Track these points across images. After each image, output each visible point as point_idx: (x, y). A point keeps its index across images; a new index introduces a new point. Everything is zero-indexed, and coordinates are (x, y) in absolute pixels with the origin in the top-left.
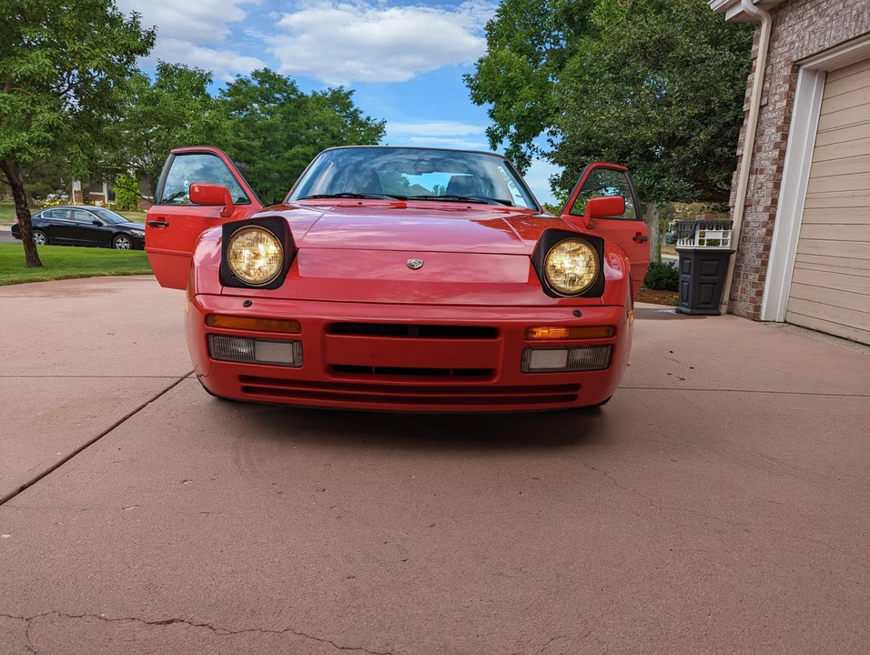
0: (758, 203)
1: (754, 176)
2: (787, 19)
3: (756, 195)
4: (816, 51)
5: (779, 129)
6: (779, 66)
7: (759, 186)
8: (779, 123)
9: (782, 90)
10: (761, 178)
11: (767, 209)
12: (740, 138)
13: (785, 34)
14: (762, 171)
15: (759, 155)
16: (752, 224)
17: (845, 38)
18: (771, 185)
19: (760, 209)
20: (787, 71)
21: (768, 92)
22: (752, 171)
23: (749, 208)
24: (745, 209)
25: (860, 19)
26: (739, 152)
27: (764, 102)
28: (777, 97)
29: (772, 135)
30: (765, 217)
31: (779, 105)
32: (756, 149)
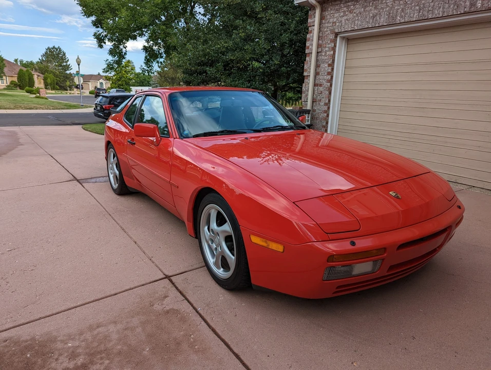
0: (320, 100)
1: (317, 87)
2: (329, 9)
3: (319, 97)
4: (349, 30)
5: (329, 65)
6: (327, 33)
7: (320, 92)
8: (330, 62)
9: (330, 46)
10: (321, 89)
11: (326, 104)
12: (305, 67)
13: (328, 17)
14: (321, 85)
15: (318, 77)
16: (317, 111)
17: (366, 26)
18: (327, 93)
19: (322, 104)
20: (332, 37)
21: (321, 45)
22: (315, 85)
23: (315, 103)
24: (313, 104)
25: (375, 19)
26: (305, 74)
27: (320, 50)
28: (327, 49)
29: (325, 67)
30: (326, 108)
31: (328, 53)
32: (317, 74)
